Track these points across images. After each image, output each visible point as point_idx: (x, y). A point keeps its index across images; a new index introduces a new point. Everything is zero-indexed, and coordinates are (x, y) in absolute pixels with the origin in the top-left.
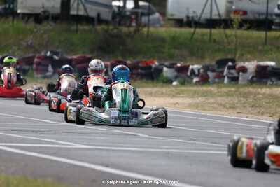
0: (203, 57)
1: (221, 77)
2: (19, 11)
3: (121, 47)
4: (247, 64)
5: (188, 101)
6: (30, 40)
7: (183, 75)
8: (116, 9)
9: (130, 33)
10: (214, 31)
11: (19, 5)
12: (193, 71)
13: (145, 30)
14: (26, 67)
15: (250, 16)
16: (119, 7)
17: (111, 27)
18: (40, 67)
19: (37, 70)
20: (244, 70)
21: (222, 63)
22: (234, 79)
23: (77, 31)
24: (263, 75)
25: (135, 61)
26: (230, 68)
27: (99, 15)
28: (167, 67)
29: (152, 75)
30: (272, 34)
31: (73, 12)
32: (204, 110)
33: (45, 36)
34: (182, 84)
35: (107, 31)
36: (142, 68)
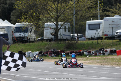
0: (95, 48)
1: (100, 54)
2: (45, 39)
3: (73, 47)
4: (107, 50)
5: (88, 61)
6: (47, 47)
7: (90, 54)
8: (72, 36)
9: (75, 43)
10: (98, 41)
11: (44, 37)
12: (92, 53)
13: (79, 42)
14: (47, 54)
15: (109, 36)
16: (72, 35)
17: (70, 42)
18: (50, 54)
19: (49, 55)
20: (107, 51)
21: (100, 50)
22: (104, 54)
23: (60, 43)
24: (112, 52)
25: (76, 51)
26: (103, 51)
27: (67, 38)
28: (85, 52)
29: (81, 54)
30: (115, 41)
31: (59, 38)
32: (92, 64)
33: (51, 45)
34: (90, 56)
35: (68, 43)
36: (78, 53)
